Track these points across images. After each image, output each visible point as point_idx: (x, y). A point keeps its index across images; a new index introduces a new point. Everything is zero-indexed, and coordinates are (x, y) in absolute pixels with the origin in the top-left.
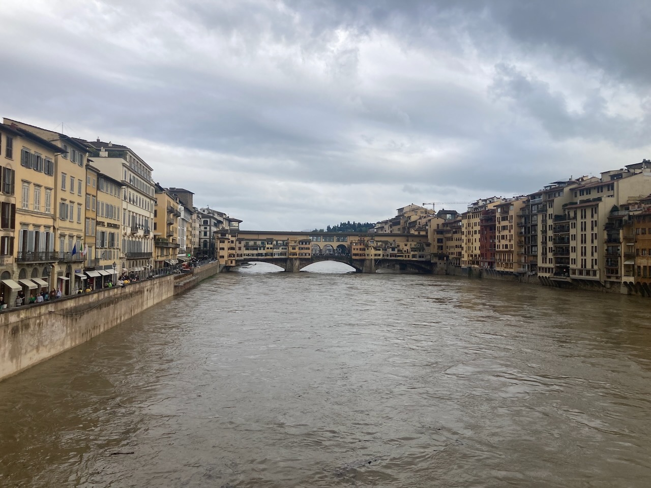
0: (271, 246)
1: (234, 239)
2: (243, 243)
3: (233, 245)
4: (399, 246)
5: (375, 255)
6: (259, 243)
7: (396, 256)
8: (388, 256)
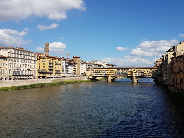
0: (102, 72)
1: (92, 70)
2: (94, 71)
3: (91, 72)
4: (145, 72)
5: (136, 75)
6: (99, 71)
7: (143, 75)
8: (140, 75)
